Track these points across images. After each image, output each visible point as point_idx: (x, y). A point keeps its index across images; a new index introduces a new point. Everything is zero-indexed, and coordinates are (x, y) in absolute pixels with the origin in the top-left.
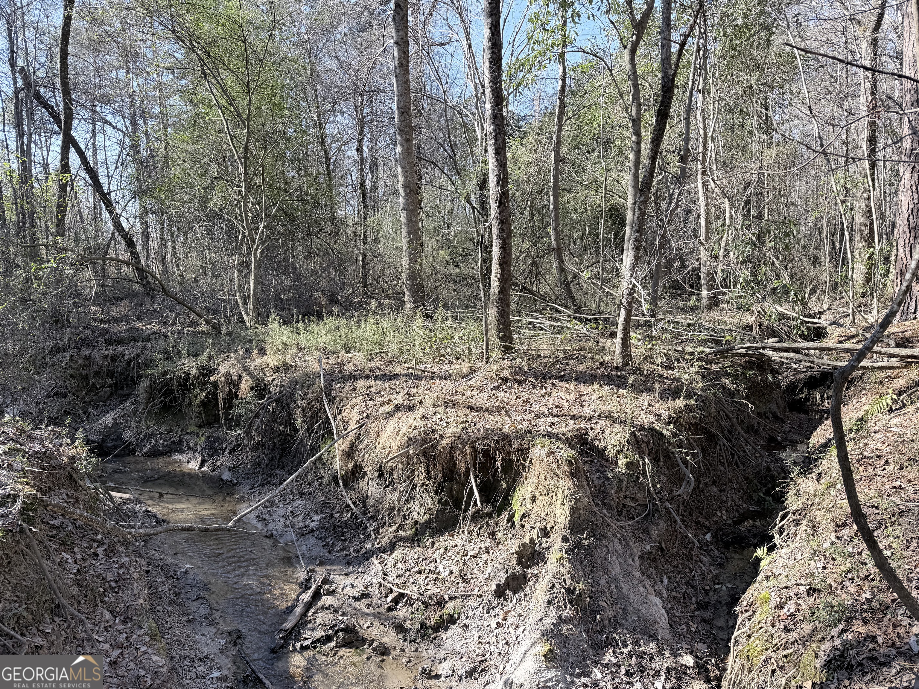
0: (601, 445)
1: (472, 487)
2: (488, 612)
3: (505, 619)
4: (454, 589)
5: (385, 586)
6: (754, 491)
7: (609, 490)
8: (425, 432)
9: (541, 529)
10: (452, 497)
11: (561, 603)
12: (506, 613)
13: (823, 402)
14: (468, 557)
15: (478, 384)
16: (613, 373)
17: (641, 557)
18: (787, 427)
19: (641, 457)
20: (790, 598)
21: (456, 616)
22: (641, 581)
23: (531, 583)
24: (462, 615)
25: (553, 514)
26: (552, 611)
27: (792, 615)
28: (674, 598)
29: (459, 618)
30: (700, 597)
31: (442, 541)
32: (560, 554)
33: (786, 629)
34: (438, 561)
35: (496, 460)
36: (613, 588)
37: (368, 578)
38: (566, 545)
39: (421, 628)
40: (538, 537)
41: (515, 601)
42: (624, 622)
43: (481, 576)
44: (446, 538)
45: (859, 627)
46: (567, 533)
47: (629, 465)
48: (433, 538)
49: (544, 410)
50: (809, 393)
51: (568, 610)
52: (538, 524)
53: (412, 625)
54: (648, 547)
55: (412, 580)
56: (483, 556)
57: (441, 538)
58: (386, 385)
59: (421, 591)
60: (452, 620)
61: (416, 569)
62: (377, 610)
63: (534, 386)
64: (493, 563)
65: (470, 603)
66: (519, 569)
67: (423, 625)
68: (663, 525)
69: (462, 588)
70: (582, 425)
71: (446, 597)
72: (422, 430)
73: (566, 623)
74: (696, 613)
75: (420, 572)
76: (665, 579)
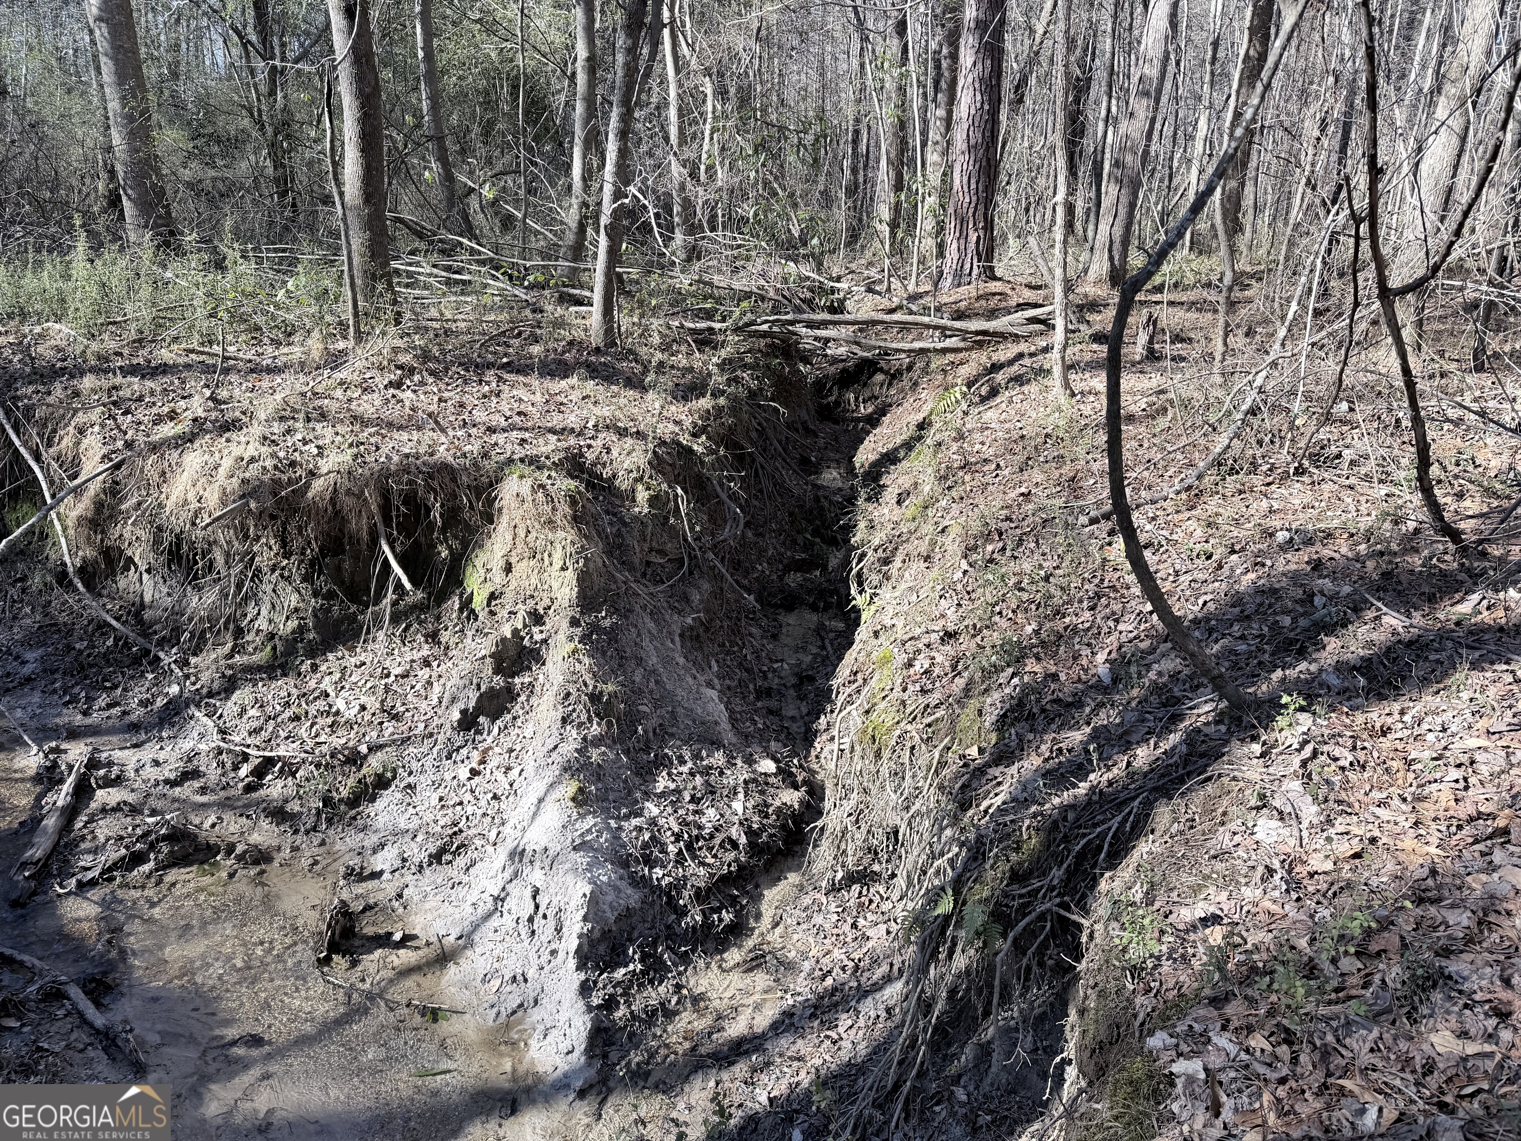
0: (606, 473)
1: (386, 561)
2: (449, 757)
3: (483, 762)
4: (374, 734)
5: (230, 751)
6: (798, 532)
7: (629, 541)
8: (276, 467)
9: (529, 614)
10: (341, 583)
11: (584, 717)
12: (485, 751)
13: (857, 406)
14: (392, 678)
15: (356, 378)
16: (593, 359)
17: (681, 636)
18: (821, 442)
19: (670, 487)
20: (919, 651)
21: (389, 775)
22: (687, 670)
23: (523, 698)
24: (401, 770)
25: (546, 587)
26: (572, 733)
27: (926, 672)
28: (729, 688)
29: (394, 777)
30: (759, 683)
31: (332, 661)
32: (572, 646)
33: (924, 691)
34: (332, 694)
35: (428, 510)
36: (652, 685)
37: (186, 745)
38: (578, 631)
39: (325, 806)
40: (525, 626)
41: (496, 731)
42: (674, 730)
43: (424, 706)
44: (340, 654)
45: (1031, 665)
46: (576, 612)
47: (653, 501)
48: (313, 658)
49: (498, 420)
50: (840, 395)
51: (595, 726)
52: (520, 606)
53: (302, 806)
54: (689, 621)
55: (283, 734)
56: (420, 673)
57: (330, 656)
58: (149, 384)
59: (308, 748)
60: (382, 782)
61: (288, 713)
62: (223, 794)
63: (466, 382)
64: (442, 681)
65: (411, 749)
66: (499, 681)
67: (327, 801)
68: (706, 586)
69: (391, 730)
70: (572, 441)
71: (363, 749)
72: (269, 463)
73: (597, 746)
74: (759, 704)
75: (296, 718)
76: (713, 663)
